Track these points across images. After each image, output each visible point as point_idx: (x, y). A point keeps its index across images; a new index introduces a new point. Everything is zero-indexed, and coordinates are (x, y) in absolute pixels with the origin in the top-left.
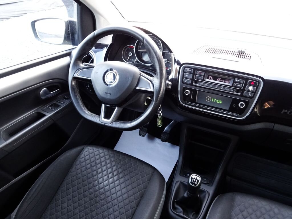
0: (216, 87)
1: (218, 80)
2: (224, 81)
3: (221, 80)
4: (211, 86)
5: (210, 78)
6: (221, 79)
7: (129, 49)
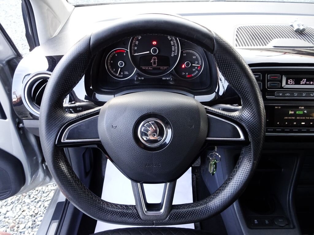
0: (304, 95)
1: (303, 83)
2: (311, 83)
3: (307, 83)
4: (296, 94)
5: (291, 83)
6: (306, 81)
7: (116, 55)
